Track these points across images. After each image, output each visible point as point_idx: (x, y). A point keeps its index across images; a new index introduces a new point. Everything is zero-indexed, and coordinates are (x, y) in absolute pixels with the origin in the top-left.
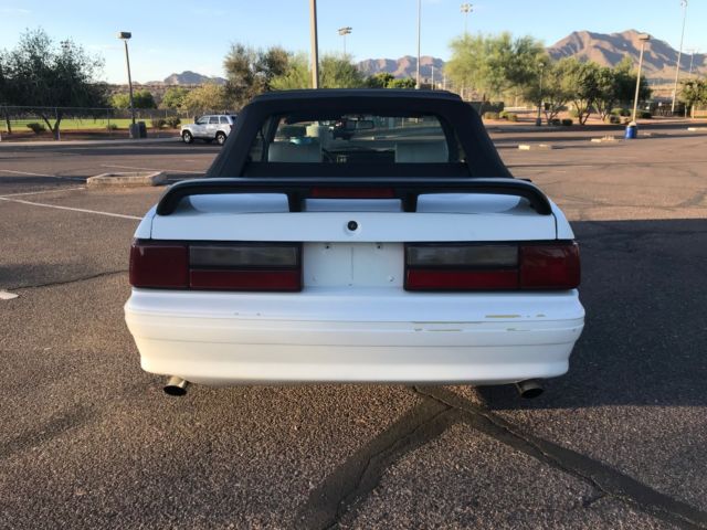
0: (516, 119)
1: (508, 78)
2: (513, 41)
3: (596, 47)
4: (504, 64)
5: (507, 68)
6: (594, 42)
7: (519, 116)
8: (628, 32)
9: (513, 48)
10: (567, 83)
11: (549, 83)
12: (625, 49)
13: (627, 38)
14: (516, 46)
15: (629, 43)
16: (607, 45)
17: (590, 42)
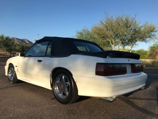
0: (4, 55)
1: (4, 45)
2: (4, 37)
3: (18, 41)
4: (2, 42)
5: (4, 43)
6: (17, 40)
7: (5, 55)
8: (24, 39)
9: (5, 39)
10: (17, 48)
11: (13, 48)
12: (24, 42)
13: (24, 40)
14: (5, 38)
15: (25, 41)
16: (20, 41)
17: (16, 40)
